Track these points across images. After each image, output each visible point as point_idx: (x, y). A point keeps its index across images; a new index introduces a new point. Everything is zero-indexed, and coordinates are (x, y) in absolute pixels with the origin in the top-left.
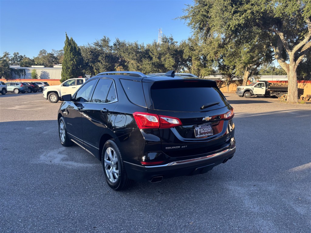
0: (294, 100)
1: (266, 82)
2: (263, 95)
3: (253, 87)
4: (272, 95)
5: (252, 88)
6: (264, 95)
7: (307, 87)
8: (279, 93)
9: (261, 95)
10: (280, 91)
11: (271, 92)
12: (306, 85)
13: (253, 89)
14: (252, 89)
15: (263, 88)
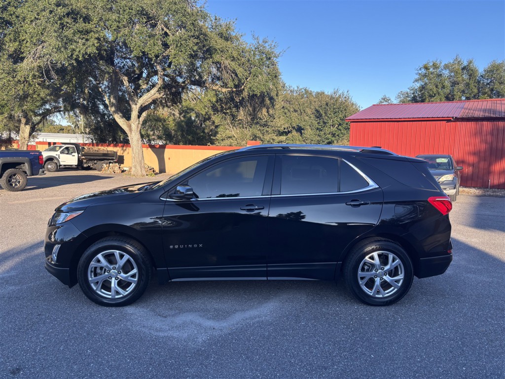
0: (142, 172)
1: (77, 145)
2: (74, 166)
3: (58, 153)
4: (85, 165)
5: (57, 155)
6: (76, 165)
7: (128, 153)
8: (96, 162)
9: (71, 165)
10: (97, 160)
11: (84, 161)
12: (126, 150)
13: (59, 157)
14: (57, 157)
15: (73, 154)
